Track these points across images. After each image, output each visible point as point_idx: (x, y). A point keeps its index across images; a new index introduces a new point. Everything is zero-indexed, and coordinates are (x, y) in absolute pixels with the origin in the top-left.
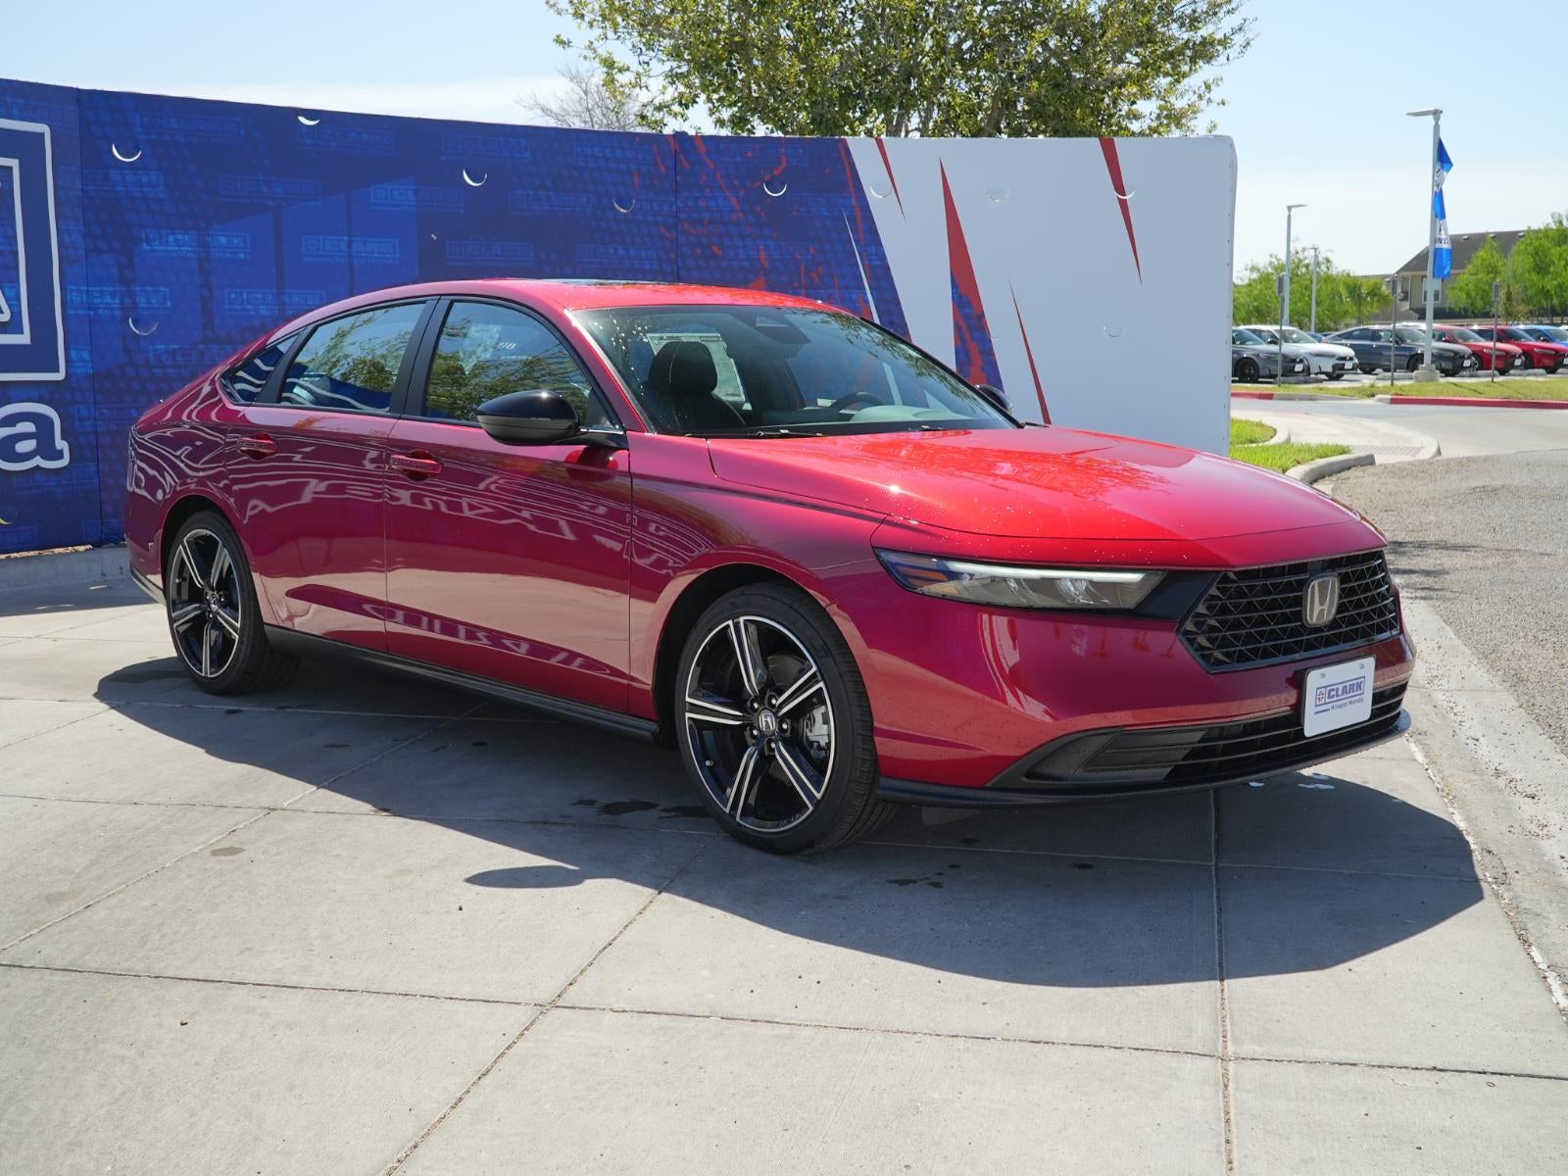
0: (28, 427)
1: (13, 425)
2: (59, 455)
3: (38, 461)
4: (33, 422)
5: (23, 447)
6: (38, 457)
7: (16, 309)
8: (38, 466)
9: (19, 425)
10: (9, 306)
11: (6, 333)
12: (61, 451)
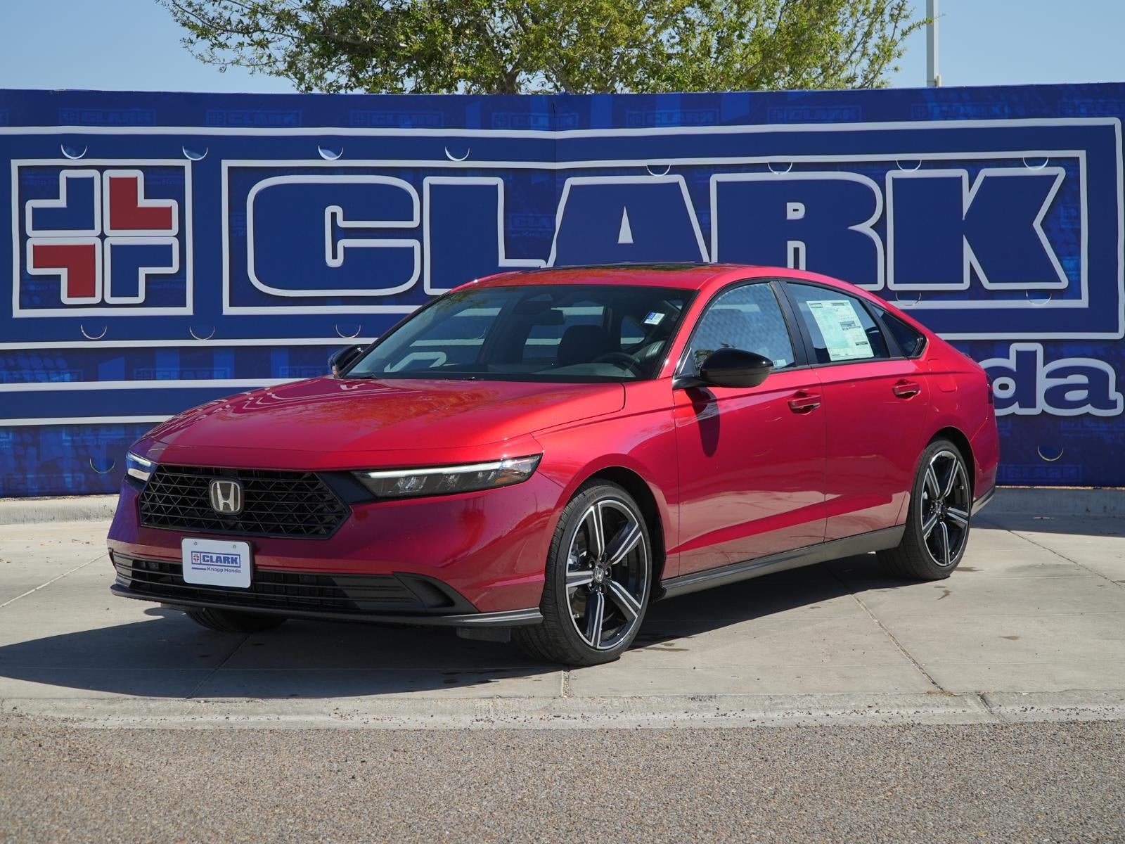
0: (1083, 379)
1: (1066, 377)
2: (1113, 405)
3: (1089, 409)
4: (1087, 376)
5: (1071, 396)
6: (1089, 405)
7: (1074, 278)
8: (1088, 413)
9: (1070, 377)
10: (1067, 275)
11: (1062, 299)
12: (1115, 402)
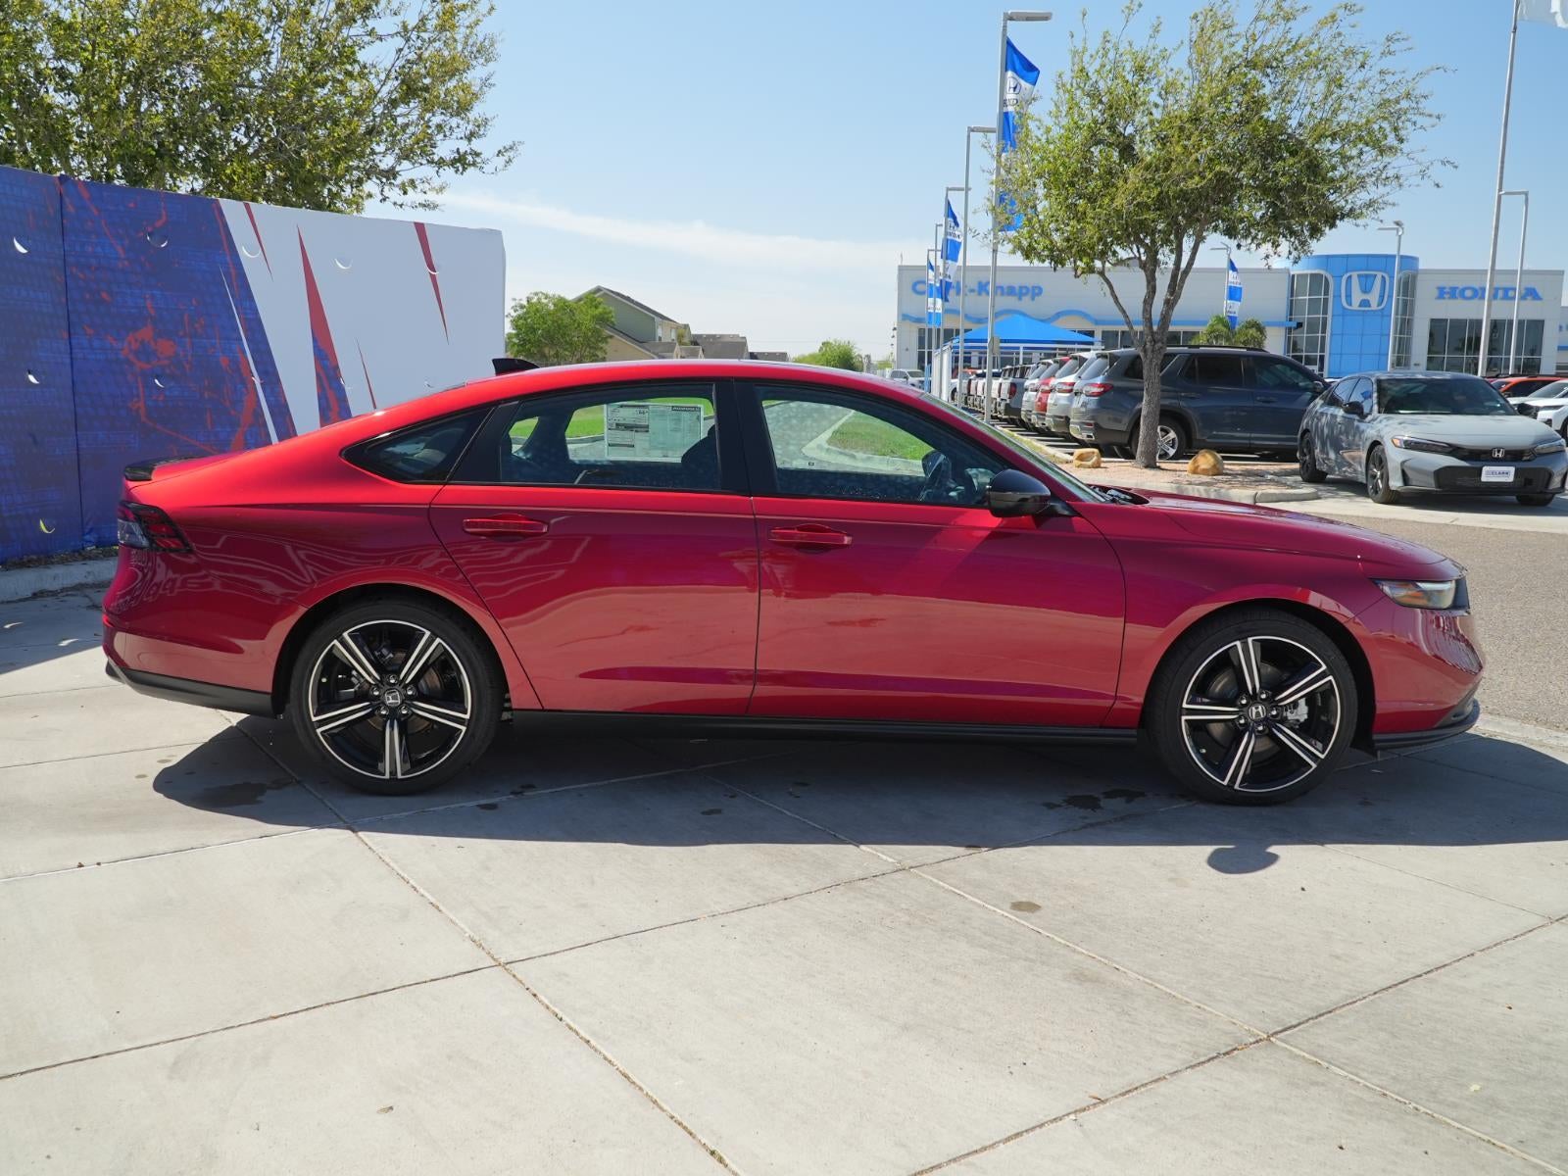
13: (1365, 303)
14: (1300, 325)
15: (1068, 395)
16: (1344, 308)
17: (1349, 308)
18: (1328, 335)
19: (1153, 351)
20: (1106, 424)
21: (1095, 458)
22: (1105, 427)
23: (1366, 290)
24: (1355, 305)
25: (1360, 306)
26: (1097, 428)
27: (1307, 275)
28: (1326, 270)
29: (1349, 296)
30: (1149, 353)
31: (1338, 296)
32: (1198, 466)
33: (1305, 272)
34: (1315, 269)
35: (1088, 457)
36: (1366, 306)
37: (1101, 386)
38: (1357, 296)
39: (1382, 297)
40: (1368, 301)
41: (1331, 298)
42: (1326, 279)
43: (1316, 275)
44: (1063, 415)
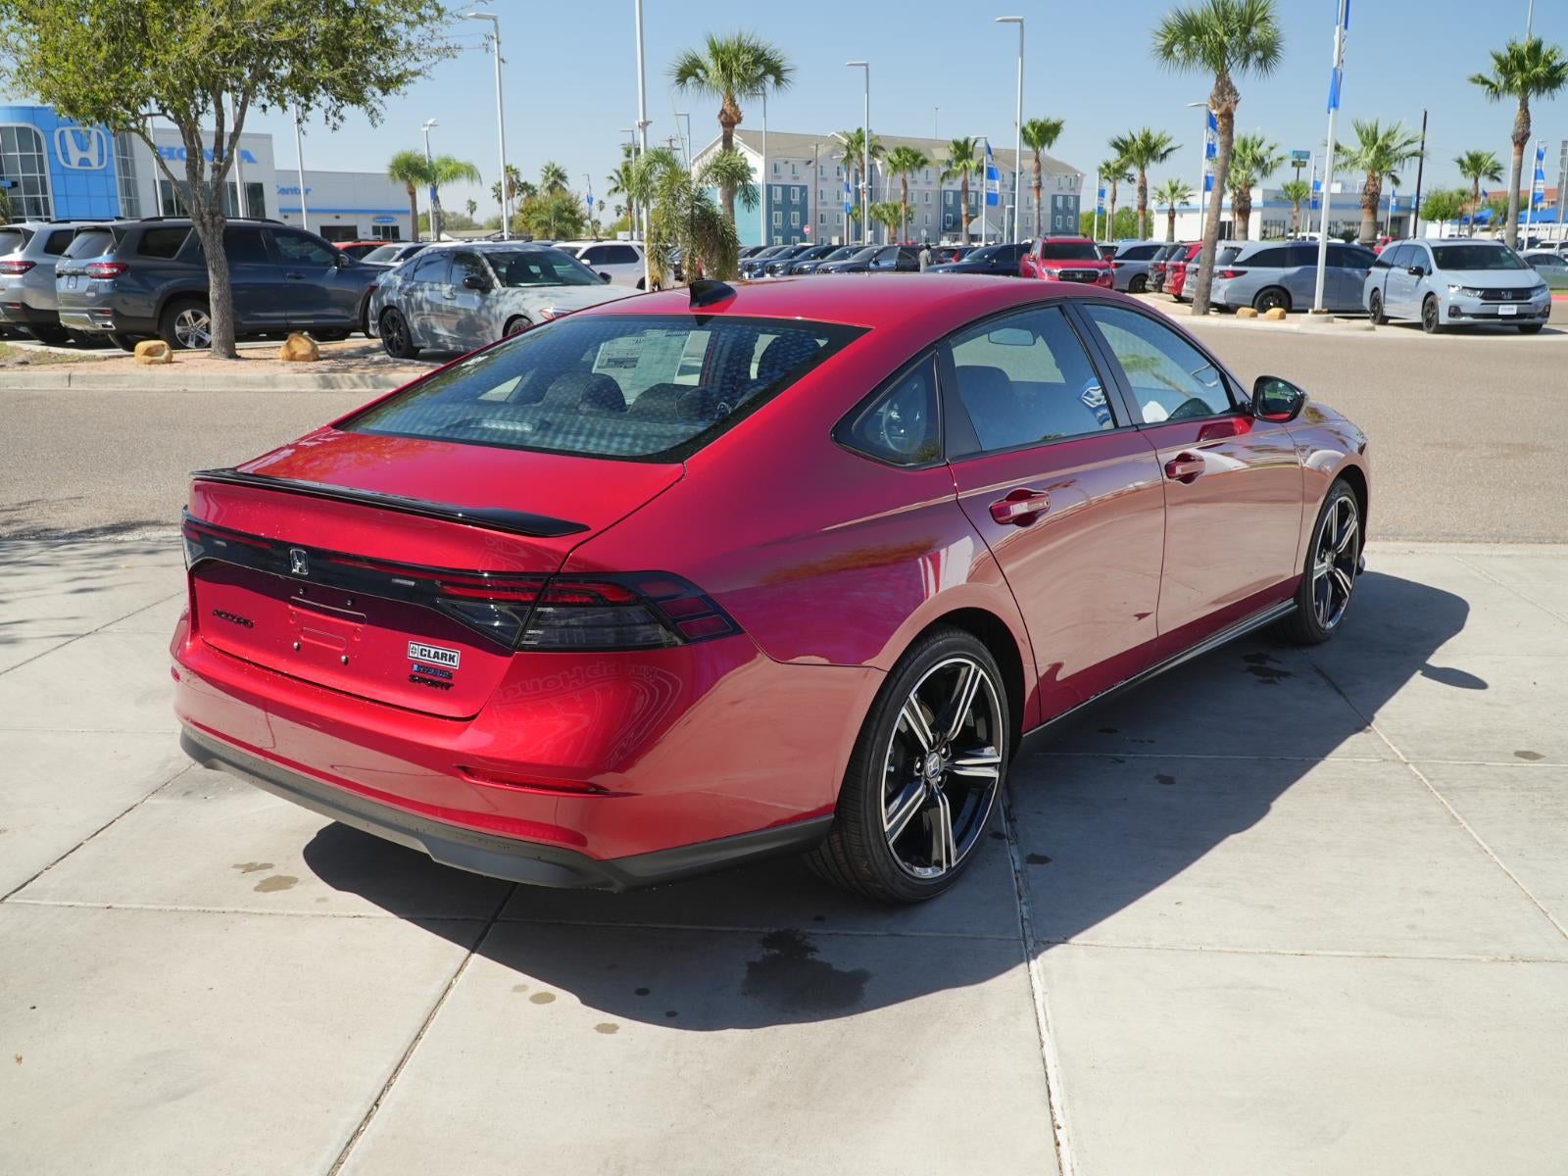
13: (84, 162)
14: (15, 184)
15: (20, 276)
16: (63, 167)
17: (68, 166)
18: (50, 196)
19: (213, 225)
20: (126, 311)
21: (166, 352)
22: (126, 314)
23: (83, 148)
24: (75, 165)
25: (80, 164)
26: (117, 316)
27: (12, 128)
28: (35, 124)
29: (65, 154)
30: (209, 226)
31: (52, 153)
32: (295, 352)
33: (11, 124)
34: (21, 122)
35: (157, 351)
36: (85, 165)
37: (111, 266)
38: (75, 155)
39: (101, 155)
40: (88, 159)
41: (45, 153)
42: (35, 132)
43: (22, 128)
44: (18, 302)
